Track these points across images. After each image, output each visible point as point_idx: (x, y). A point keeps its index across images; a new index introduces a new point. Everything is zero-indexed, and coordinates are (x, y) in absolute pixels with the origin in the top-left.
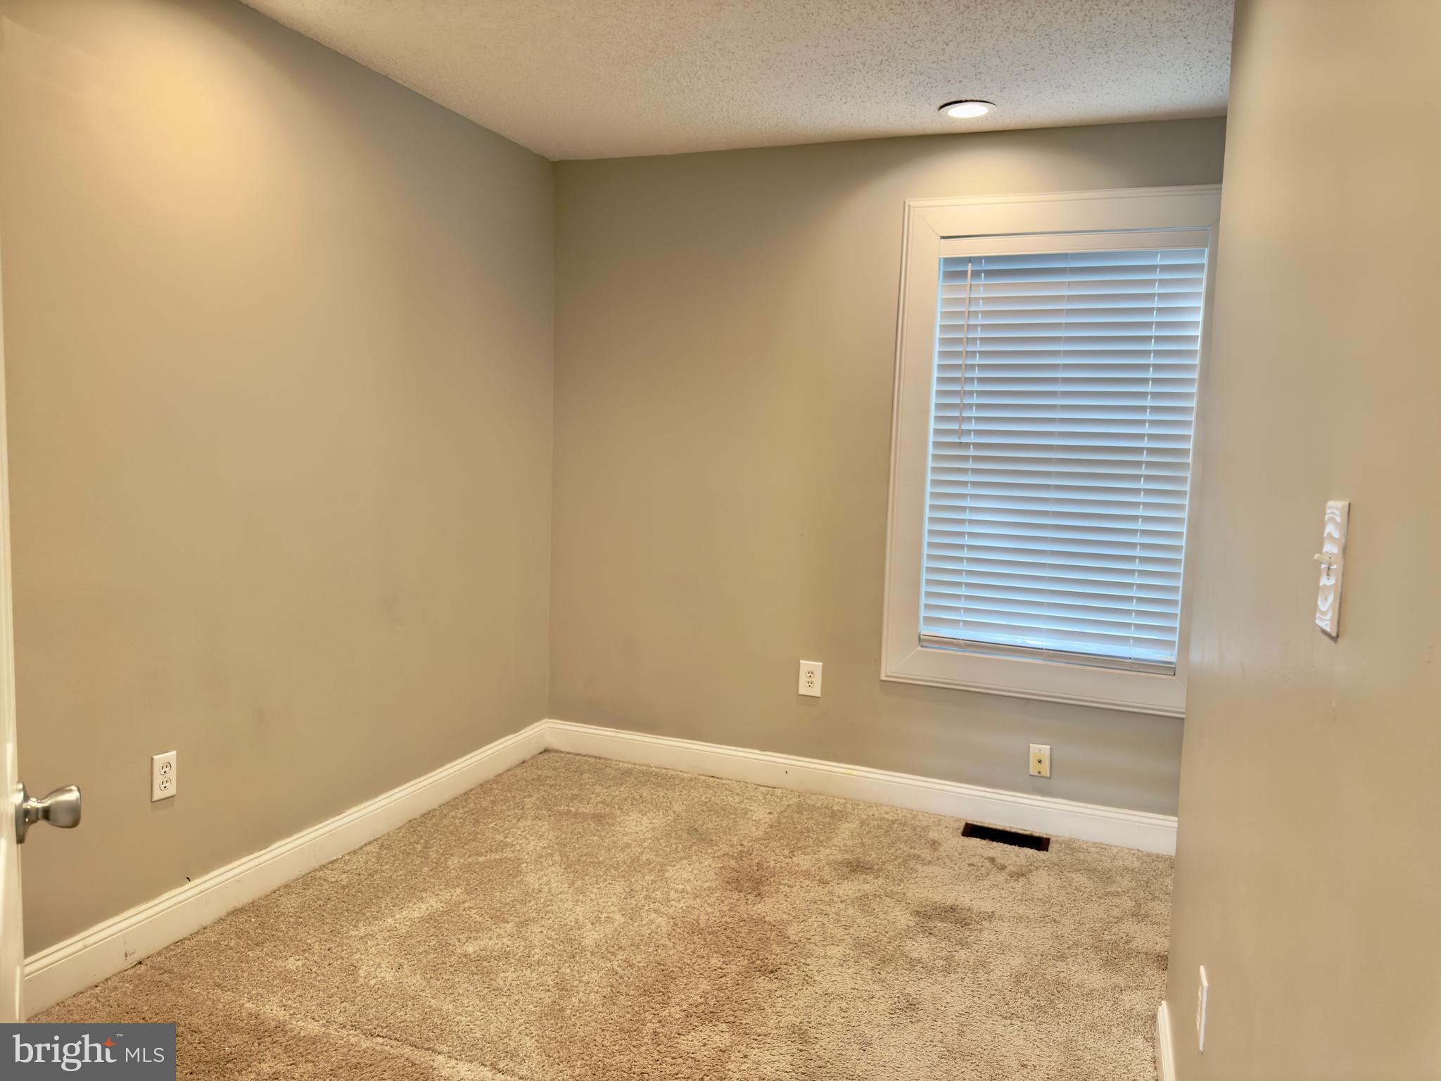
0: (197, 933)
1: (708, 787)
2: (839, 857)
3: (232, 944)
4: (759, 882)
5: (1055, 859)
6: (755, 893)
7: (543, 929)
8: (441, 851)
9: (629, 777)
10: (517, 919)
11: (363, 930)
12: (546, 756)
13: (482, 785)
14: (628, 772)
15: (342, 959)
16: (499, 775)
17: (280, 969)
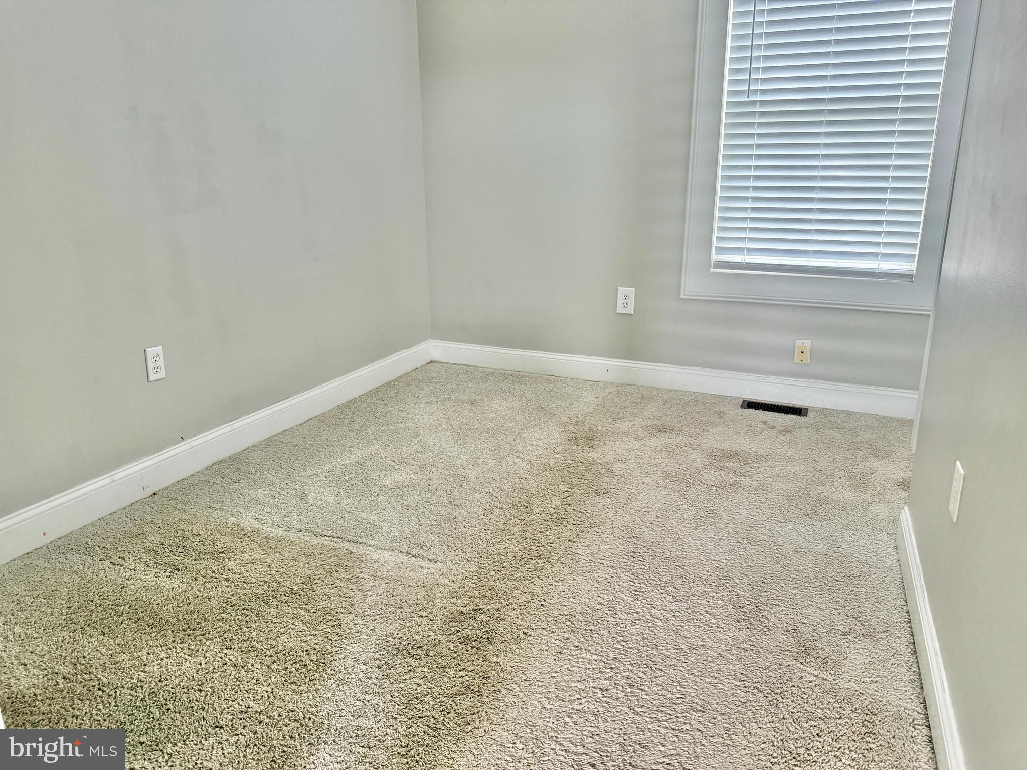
0: (193, 475)
1: (550, 382)
2: (650, 423)
3: (218, 481)
4: (590, 440)
5: (813, 421)
6: (588, 446)
7: (438, 469)
8: (362, 423)
9: (492, 377)
10: (419, 463)
11: (309, 472)
12: (431, 365)
13: (387, 383)
14: (491, 374)
15: (297, 490)
16: (400, 377)
17: (253, 496)
